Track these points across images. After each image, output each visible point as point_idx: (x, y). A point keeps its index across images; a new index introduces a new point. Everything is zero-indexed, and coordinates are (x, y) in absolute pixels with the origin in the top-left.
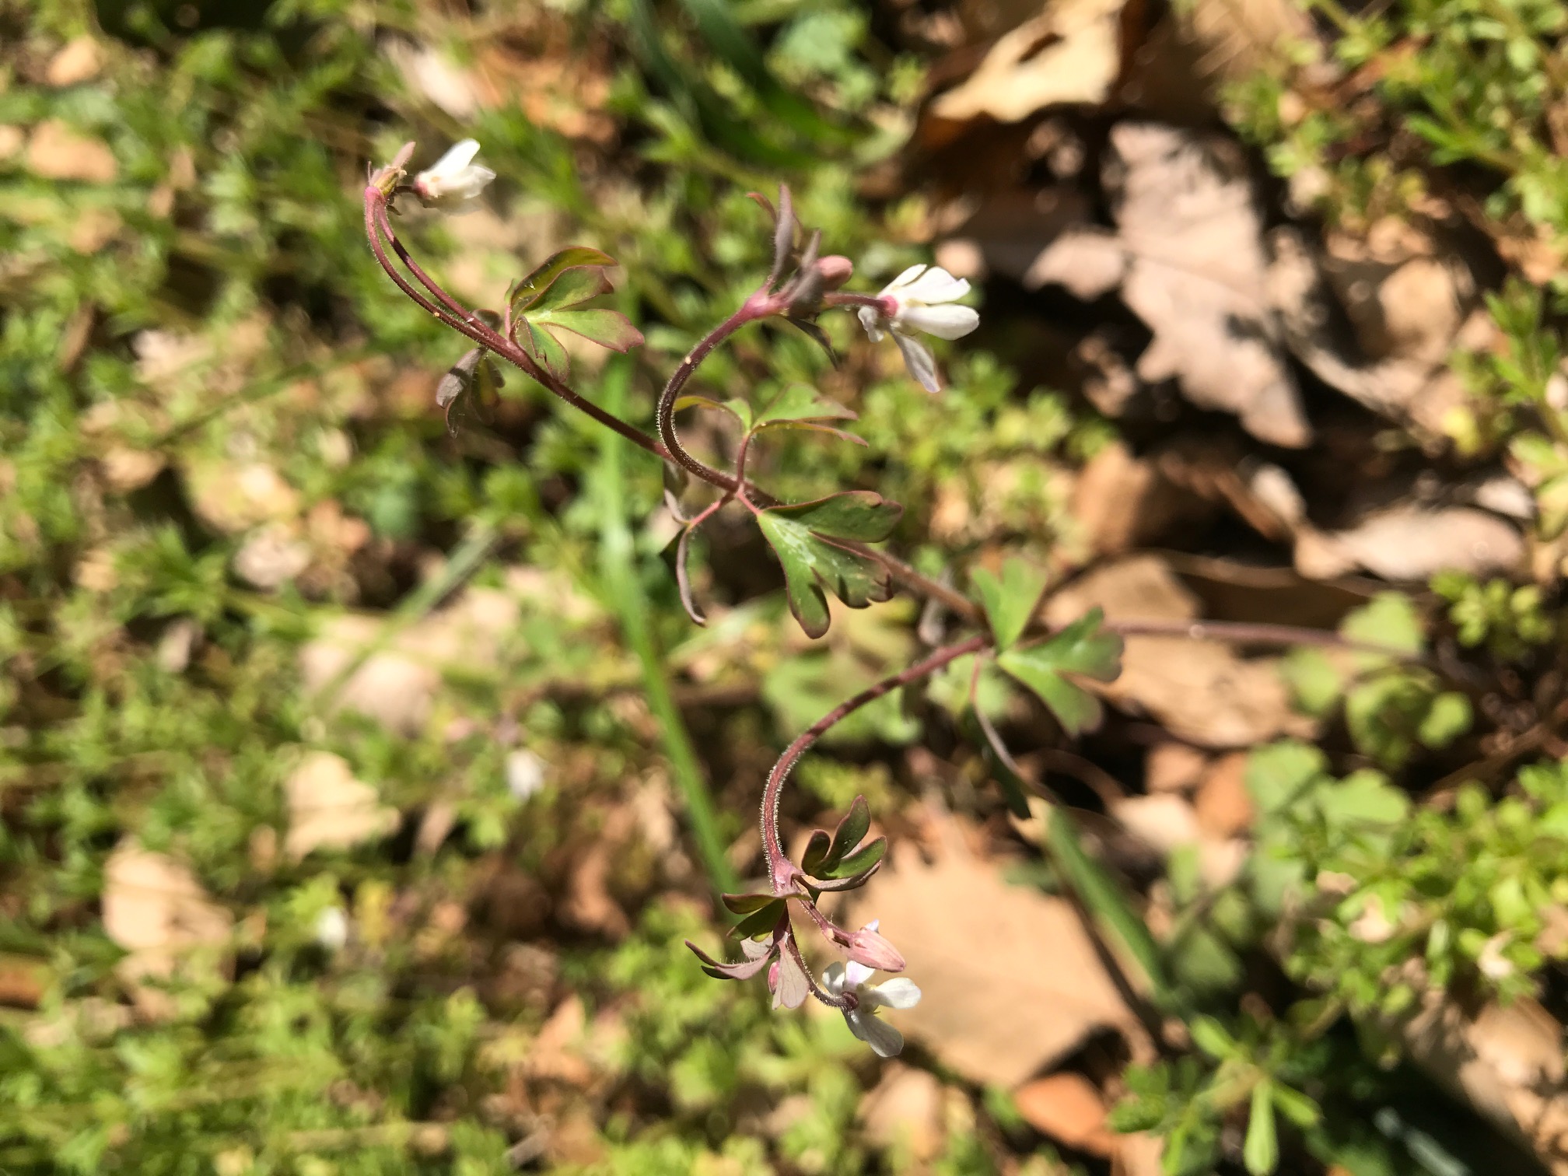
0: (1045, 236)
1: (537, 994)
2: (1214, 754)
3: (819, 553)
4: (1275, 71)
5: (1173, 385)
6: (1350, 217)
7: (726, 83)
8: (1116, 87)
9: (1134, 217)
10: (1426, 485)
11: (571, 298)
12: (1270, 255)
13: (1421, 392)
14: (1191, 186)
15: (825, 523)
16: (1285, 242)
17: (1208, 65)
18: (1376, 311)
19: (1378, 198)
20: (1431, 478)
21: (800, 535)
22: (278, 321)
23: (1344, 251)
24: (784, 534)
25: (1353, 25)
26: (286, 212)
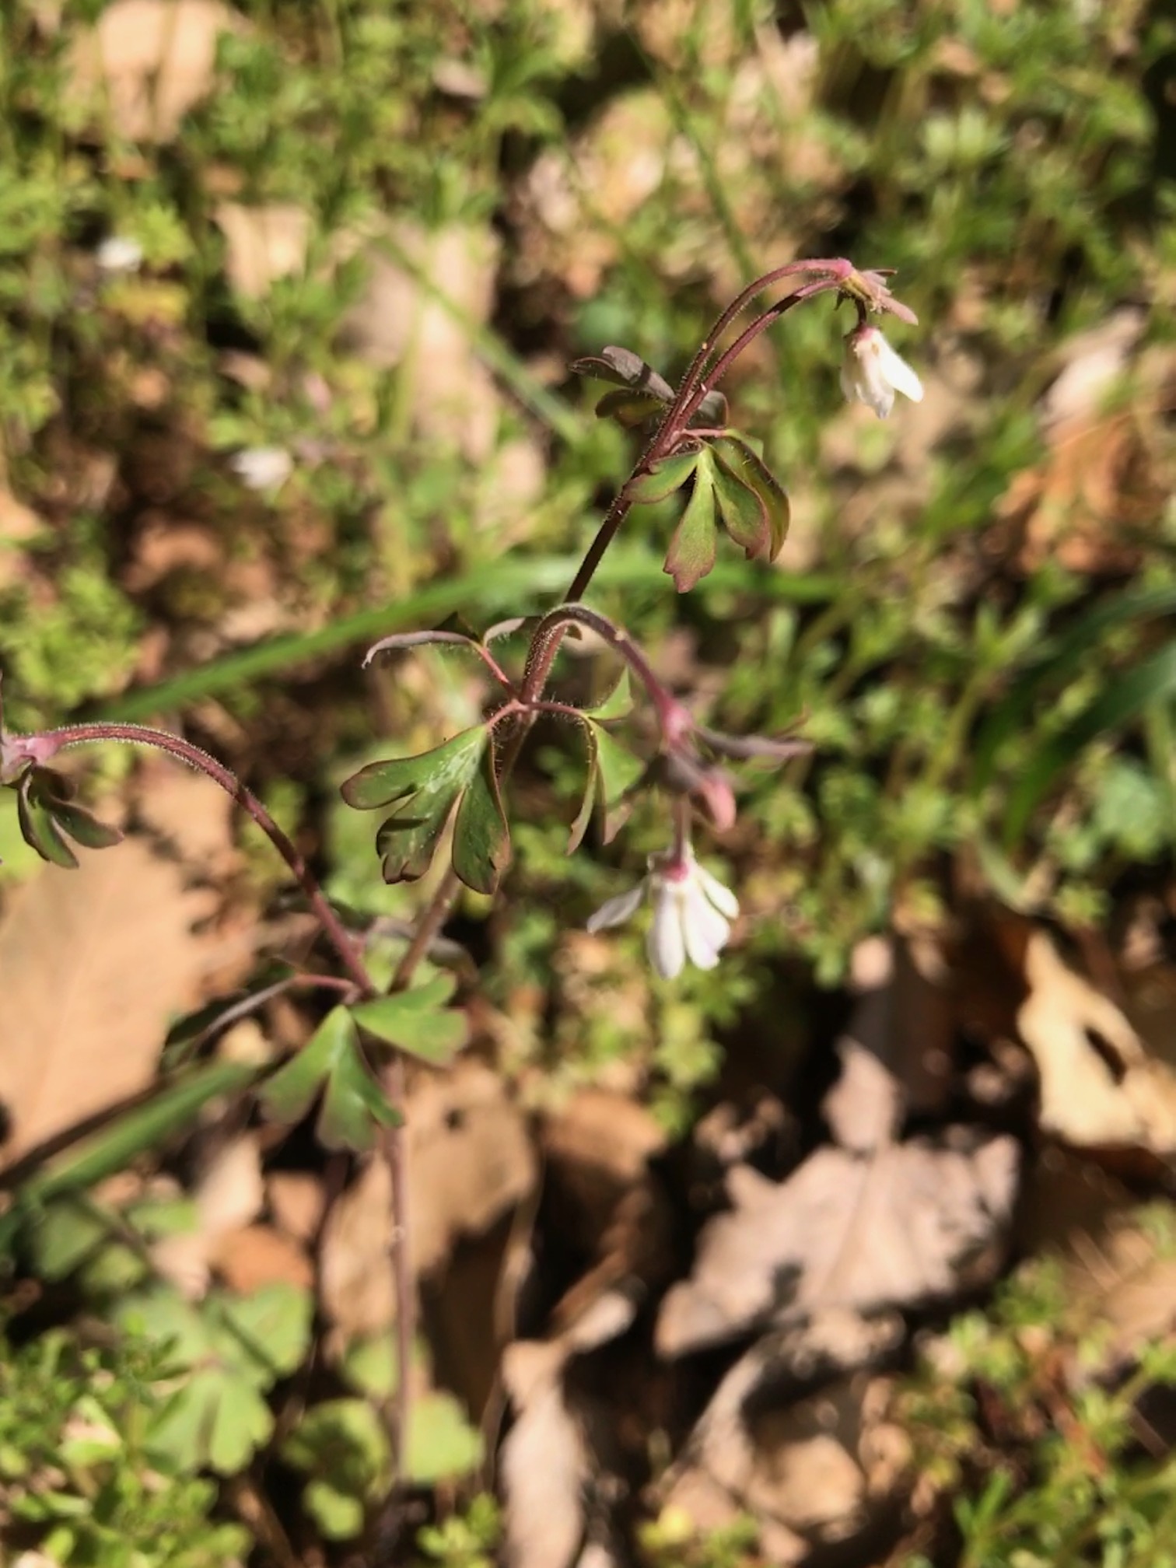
0: (894, 1061)
1: (60, 488)
2: (313, 1249)
3: (441, 796)
4: (1073, 1321)
5: (724, 1204)
6: (913, 1402)
7: (1074, 700)
8: (1058, 1141)
9: (914, 1159)
10: (611, 1487)
11: (728, 507)
12: (871, 1314)
13: (715, 1482)
14: (947, 1226)
15: (474, 803)
16: (887, 1330)
17: (1082, 1246)
18: (805, 1433)
19: (930, 1436)
20: (619, 1491)
21: (461, 775)
22: (826, 193)
23: (875, 1396)
24: (462, 756)
25: (1121, 1408)
26: (946, 201)
